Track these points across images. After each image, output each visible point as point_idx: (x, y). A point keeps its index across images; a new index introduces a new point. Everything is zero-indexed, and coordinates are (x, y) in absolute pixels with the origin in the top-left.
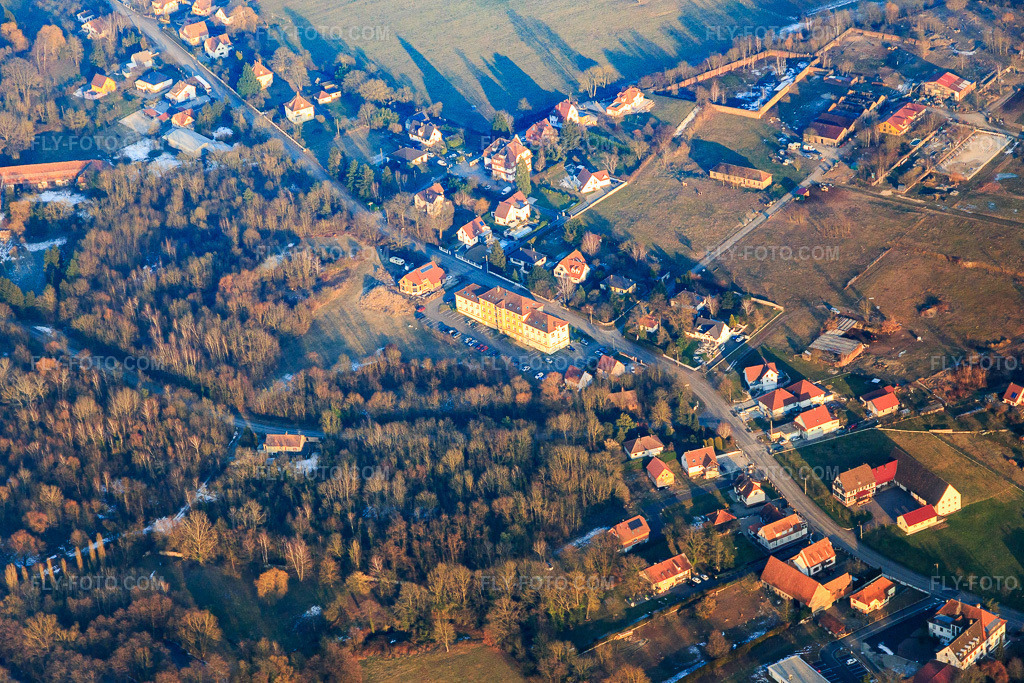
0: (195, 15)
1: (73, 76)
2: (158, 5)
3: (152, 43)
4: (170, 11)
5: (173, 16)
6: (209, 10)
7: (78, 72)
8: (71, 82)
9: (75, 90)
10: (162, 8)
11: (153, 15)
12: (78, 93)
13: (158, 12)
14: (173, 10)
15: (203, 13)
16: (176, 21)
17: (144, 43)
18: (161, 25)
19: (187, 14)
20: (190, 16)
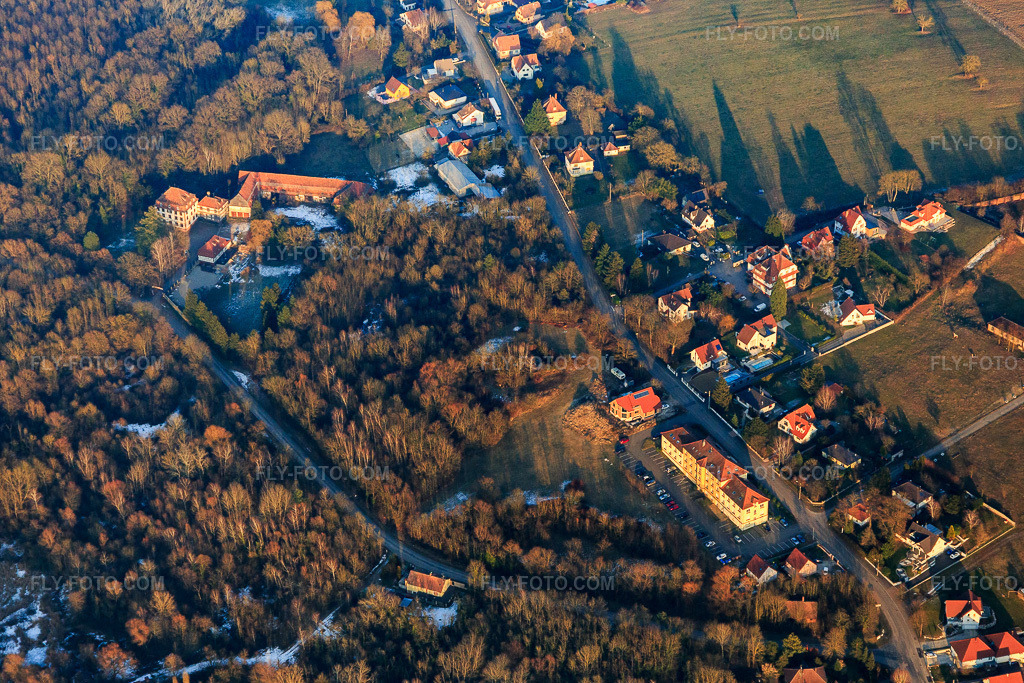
0: (517, 21)
1: (374, 70)
2: (482, 5)
3: (463, 47)
4: (493, 12)
5: (495, 18)
6: (532, 19)
7: (380, 67)
8: (369, 78)
9: (370, 89)
10: (485, 8)
11: (476, 13)
12: (372, 93)
13: (481, 11)
14: (497, 11)
15: (525, 21)
16: (496, 25)
17: (453, 47)
18: (479, 27)
19: (510, 17)
20: (512, 21)
